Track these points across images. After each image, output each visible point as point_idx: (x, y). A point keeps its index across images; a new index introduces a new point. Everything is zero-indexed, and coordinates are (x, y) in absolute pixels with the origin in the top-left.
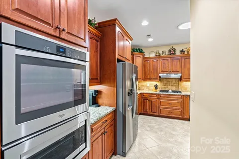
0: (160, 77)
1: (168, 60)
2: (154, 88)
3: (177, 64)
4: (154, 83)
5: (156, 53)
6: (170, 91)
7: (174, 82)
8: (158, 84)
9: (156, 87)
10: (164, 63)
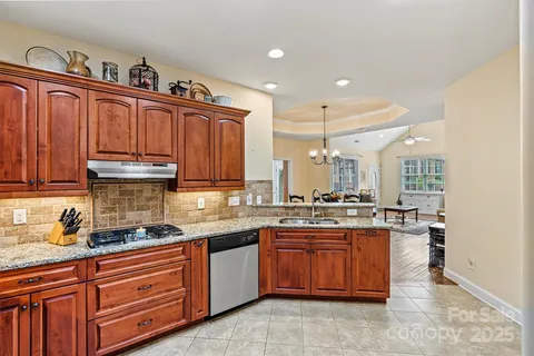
0: (92, 174)
1: (129, 106)
2: (61, 228)
3: (161, 129)
4: (60, 204)
5: (74, 64)
6: (141, 231)
7: (148, 192)
8: (81, 206)
9: (70, 223)
10: (112, 117)
